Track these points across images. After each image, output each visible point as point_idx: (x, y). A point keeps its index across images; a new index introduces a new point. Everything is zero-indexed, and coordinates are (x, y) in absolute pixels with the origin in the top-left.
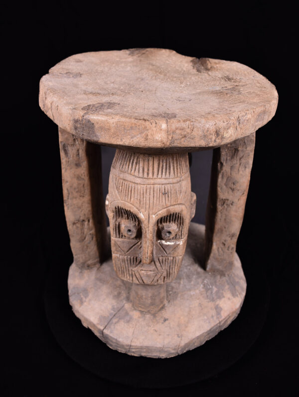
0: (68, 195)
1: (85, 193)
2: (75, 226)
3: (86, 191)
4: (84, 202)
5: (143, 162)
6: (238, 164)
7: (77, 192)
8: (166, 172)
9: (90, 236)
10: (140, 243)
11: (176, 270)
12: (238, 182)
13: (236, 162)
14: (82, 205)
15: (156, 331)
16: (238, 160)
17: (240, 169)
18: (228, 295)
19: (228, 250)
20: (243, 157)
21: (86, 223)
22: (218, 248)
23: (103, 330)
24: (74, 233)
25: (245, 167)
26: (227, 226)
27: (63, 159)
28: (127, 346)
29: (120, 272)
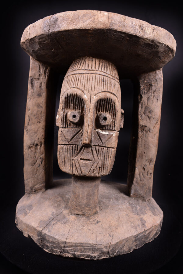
0: (28, 121)
1: (41, 120)
2: (29, 150)
3: (42, 117)
4: (39, 127)
5: (88, 61)
6: (153, 96)
7: (36, 118)
8: (105, 68)
9: (40, 160)
10: (81, 130)
11: (109, 162)
12: (153, 112)
13: (151, 94)
14: (38, 130)
15: (89, 230)
16: (152, 93)
17: (154, 100)
19: (147, 175)
20: (155, 91)
21: (39, 147)
22: (140, 173)
23: (42, 230)
24: (28, 157)
25: (158, 100)
26: (146, 152)
27: (29, 90)
28: (63, 242)
29: (63, 163)
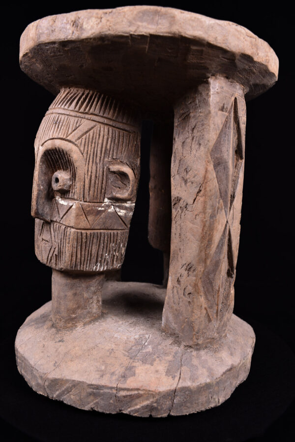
6: (191, 138)
12: (191, 169)
13: (187, 134)
15: (44, 346)
17: (193, 146)
18: (162, 367)
19: (184, 295)
20: (195, 126)
22: (174, 288)
25: (200, 144)
26: (182, 248)
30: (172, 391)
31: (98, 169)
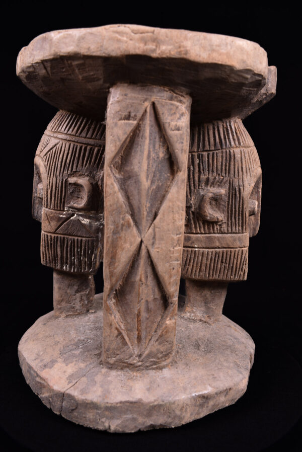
30: (61, 393)
31: (58, 181)
